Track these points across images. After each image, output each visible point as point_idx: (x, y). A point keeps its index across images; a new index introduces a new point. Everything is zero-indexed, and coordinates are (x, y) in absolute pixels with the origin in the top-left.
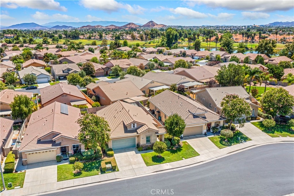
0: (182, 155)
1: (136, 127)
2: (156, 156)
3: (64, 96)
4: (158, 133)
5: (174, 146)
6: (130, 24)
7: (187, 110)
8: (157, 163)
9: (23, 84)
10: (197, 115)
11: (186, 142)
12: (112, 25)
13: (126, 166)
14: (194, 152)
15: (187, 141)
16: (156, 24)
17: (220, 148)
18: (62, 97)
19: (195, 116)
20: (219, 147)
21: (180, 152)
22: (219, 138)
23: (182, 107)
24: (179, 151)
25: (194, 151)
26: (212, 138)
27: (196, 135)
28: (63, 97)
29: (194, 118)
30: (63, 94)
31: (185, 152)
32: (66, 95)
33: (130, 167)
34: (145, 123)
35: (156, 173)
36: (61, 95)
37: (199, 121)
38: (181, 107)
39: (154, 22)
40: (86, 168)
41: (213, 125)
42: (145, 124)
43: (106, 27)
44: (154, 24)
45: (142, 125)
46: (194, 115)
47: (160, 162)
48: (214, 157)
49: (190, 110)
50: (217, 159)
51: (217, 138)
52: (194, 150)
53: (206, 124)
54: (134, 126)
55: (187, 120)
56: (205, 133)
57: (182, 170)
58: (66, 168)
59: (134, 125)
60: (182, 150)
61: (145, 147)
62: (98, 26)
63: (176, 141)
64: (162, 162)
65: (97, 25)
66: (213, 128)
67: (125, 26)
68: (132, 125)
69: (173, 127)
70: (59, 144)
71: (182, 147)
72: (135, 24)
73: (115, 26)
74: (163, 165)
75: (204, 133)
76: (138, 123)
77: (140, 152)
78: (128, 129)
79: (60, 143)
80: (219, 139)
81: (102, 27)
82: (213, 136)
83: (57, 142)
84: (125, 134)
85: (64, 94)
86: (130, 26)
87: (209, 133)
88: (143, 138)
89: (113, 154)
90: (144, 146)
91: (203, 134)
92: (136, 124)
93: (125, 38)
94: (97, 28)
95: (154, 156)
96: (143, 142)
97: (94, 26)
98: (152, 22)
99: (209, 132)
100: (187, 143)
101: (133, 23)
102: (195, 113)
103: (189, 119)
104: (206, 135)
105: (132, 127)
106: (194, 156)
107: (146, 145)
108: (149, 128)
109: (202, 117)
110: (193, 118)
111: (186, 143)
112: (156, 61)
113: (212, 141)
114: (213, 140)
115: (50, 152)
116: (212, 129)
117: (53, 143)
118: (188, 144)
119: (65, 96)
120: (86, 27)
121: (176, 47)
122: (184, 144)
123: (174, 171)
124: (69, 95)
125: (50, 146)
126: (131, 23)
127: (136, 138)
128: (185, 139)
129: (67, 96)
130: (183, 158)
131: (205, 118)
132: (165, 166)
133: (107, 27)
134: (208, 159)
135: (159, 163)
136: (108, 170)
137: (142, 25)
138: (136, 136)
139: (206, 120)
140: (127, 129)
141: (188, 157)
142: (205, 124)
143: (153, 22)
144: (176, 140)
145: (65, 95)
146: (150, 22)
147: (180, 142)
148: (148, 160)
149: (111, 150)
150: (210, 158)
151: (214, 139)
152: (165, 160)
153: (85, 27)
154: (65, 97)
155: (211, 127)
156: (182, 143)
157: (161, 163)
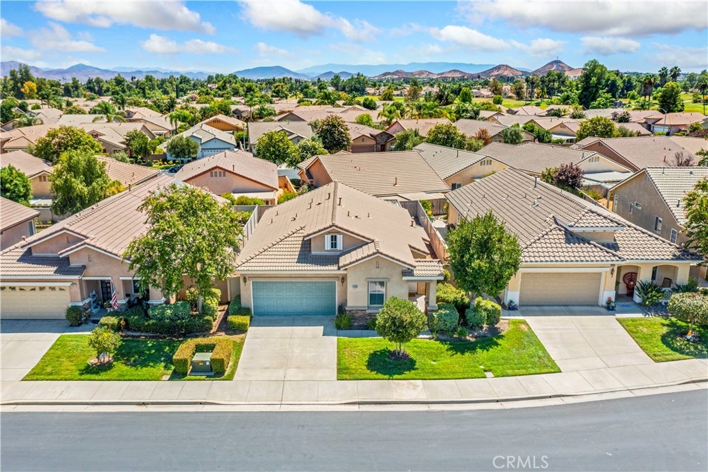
0: (488, 364)
1: (340, 246)
2: (390, 351)
3: (216, 176)
4: (413, 275)
5: (472, 328)
6: (498, 68)
7: (551, 216)
8: (380, 376)
9: (168, 162)
10: (584, 236)
11: (525, 323)
12: (455, 71)
13: (267, 368)
14: (540, 358)
15: (528, 319)
16: (569, 67)
17: (656, 358)
18: (212, 176)
19: (572, 237)
20: (655, 355)
21: (488, 350)
22: (664, 325)
23: (537, 208)
24: (483, 348)
25: (540, 353)
26: (633, 320)
27: (573, 306)
28: (214, 178)
29: (568, 241)
30: (213, 169)
31: (504, 354)
32: (222, 171)
33: (279, 374)
34: (372, 238)
35: (355, 408)
36: (210, 170)
37: (586, 254)
38: (532, 209)
39: (563, 63)
40: (137, 357)
41: (644, 276)
42: (373, 241)
43: (439, 74)
44: (562, 67)
45: (361, 243)
46: (571, 234)
47: (390, 375)
48: (618, 386)
49: (558, 217)
50: (632, 395)
51: (656, 324)
52: (544, 351)
53: (613, 270)
54: (334, 245)
55: (539, 245)
56: (609, 302)
57: (464, 414)
58: (78, 346)
59: (334, 239)
60: (497, 344)
61: (362, 318)
62: (421, 73)
63: (484, 314)
64: (400, 373)
65: (417, 70)
66: (643, 288)
67: (488, 73)
68: (328, 238)
69: (468, 256)
70: (80, 270)
71: (501, 337)
72: (511, 68)
73: (461, 72)
74: (398, 384)
75: (603, 301)
76: (347, 234)
77: (340, 332)
78: (313, 253)
79: (84, 267)
80: (665, 330)
81: (431, 76)
82: (640, 315)
83: (74, 263)
84: (298, 264)
85: (218, 170)
86: (500, 72)
87: (629, 304)
88: (356, 286)
89: (245, 325)
90: (360, 313)
91: (600, 304)
92: (340, 238)
93: (476, 92)
94: (417, 76)
95: (381, 352)
96: (357, 299)
97: (412, 73)
98: (557, 62)
99: (628, 301)
100: (527, 325)
101: (507, 66)
102: (572, 223)
103: (549, 245)
104: (610, 308)
105: (328, 246)
106: (533, 371)
107: (368, 312)
108: (378, 252)
109: (603, 245)
110: (563, 241)
111: (523, 326)
112: (530, 129)
113: (630, 332)
114: (635, 327)
115: (53, 292)
116: (638, 289)
117: (63, 265)
118: (530, 328)
119: (220, 176)
120: (393, 74)
121: (603, 105)
122: (512, 327)
123: (427, 412)
124: (230, 172)
125: (49, 271)
126: (504, 65)
127: (338, 284)
128: (524, 313)
129: (224, 176)
130: (489, 374)
131: (615, 247)
132: (404, 389)
133: (442, 74)
134: (590, 389)
135: (387, 377)
136: (199, 370)
137: (530, 72)
138: (336, 277)
139: (618, 253)
140: (310, 251)
141: (510, 372)
142: (609, 270)
143: (560, 62)
144: (486, 310)
145: (220, 172)
146: (552, 63)
147: (501, 321)
148: (352, 361)
149: (246, 311)
150: (599, 388)
151: (641, 324)
152: (414, 369)
153: (389, 73)
154: (218, 179)
155: (638, 284)
156: (506, 325)
157: (396, 376)
